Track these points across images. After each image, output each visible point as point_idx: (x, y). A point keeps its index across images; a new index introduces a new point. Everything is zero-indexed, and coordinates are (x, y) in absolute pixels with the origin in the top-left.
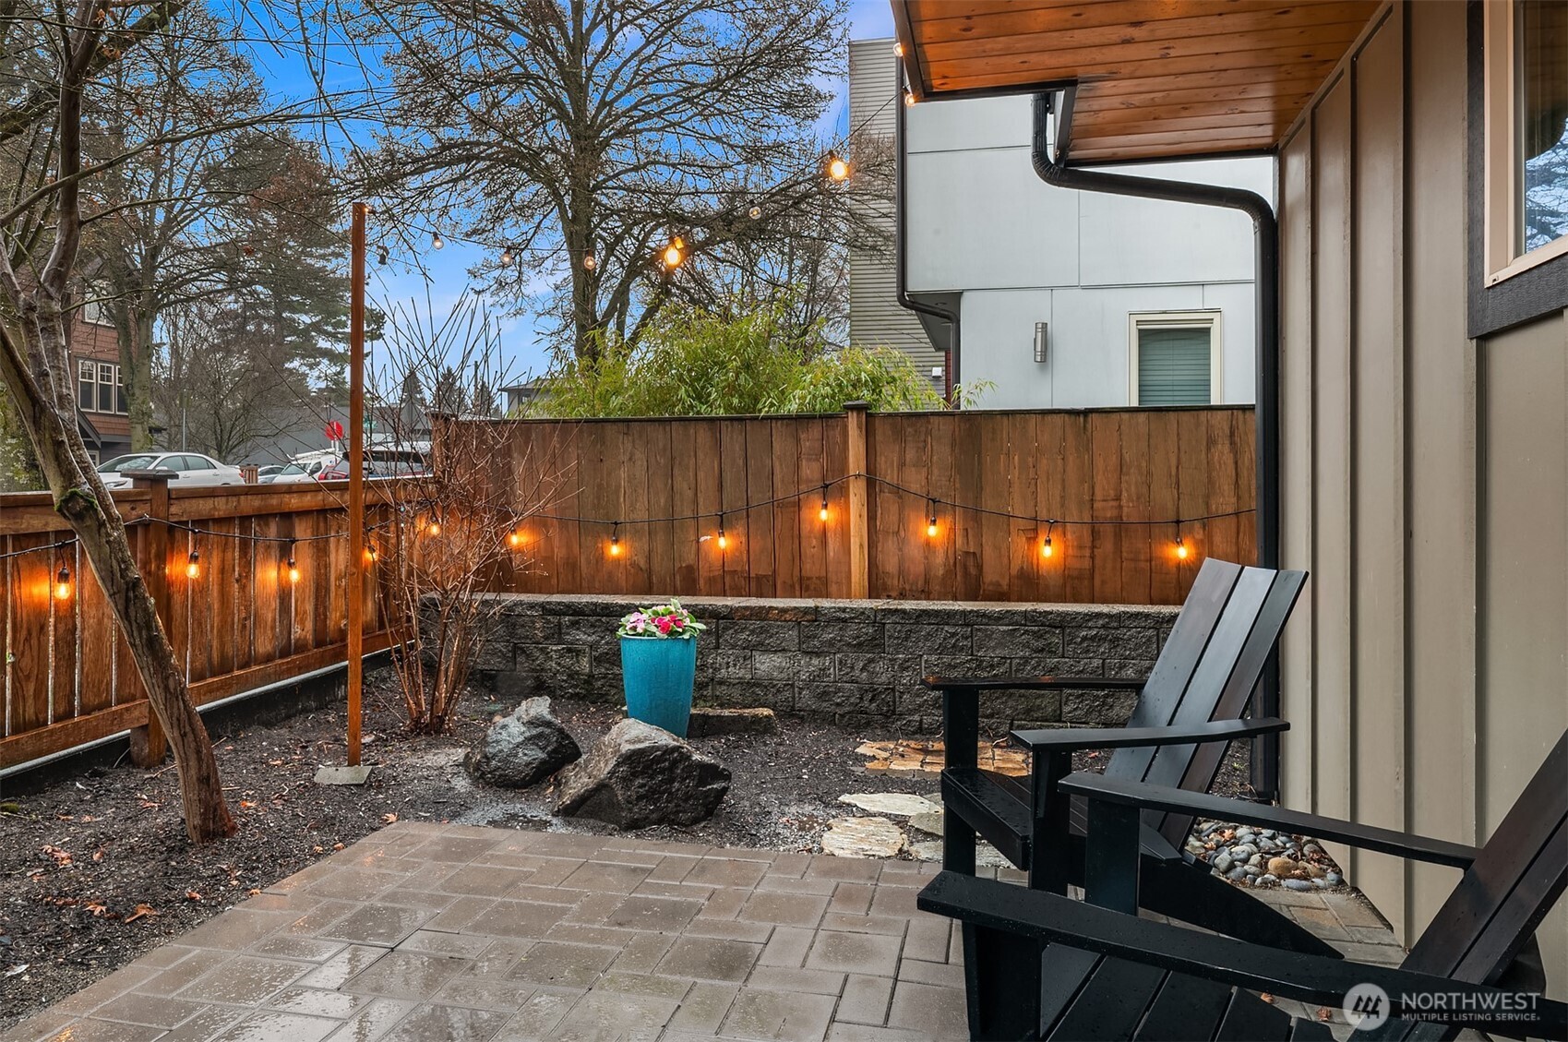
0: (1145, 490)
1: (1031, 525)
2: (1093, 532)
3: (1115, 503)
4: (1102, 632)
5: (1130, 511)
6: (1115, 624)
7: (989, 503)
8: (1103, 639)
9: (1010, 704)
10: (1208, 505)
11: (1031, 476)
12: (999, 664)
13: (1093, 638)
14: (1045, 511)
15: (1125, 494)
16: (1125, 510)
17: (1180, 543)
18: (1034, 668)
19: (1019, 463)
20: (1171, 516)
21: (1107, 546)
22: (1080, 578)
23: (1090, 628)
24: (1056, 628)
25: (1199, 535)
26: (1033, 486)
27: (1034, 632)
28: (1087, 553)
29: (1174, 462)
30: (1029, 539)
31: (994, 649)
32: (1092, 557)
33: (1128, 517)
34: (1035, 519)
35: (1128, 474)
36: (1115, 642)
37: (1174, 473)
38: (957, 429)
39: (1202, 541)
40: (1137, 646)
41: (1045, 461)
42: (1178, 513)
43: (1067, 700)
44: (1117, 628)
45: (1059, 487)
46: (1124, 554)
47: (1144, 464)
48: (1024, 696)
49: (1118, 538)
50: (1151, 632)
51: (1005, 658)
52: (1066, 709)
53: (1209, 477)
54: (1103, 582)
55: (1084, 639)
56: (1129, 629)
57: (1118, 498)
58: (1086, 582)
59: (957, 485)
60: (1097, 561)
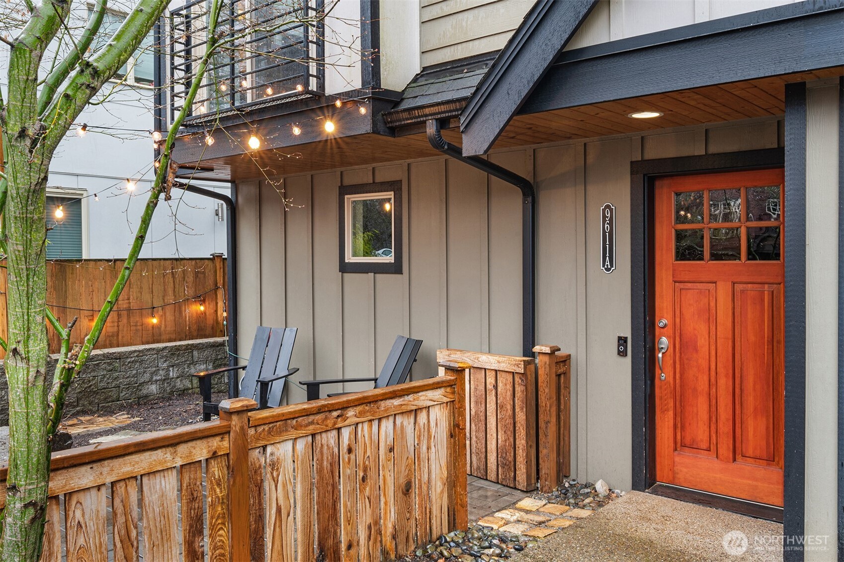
0: (139, 295)
1: (90, 313)
2: (118, 315)
3: (127, 301)
4: (136, 358)
5: (134, 305)
6: (141, 354)
7: (70, 304)
8: (137, 361)
9: (97, 397)
10: (164, 300)
11: (90, 290)
12: (93, 380)
13: (133, 362)
14: (97, 306)
15: (131, 297)
16: (132, 304)
17: (153, 317)
18: (108, 379)
19: (85, 284)
20: (150, 306)
21: (124, 320)
22: (113, 336)
23: (131, 357)
24: (117, 359)
25: (161, 312)
26: (91, 295)
27: (108, 363)
28: (116, 324)
29: (151, 283)
30: (90, 320)
31: (90, 373)
32: (118, 326)
33: (133, 307)
34: (93, 310)
35: (133, 288)
36: (141, 362)
37: (151, 287)
38: (54, 268)
39: (162, 316)
40: (151, 362)
41: (97, 283)
42: (152, 304)
43: (122, 390)
44: (142, 356)
45: (103, 295)
46: (132, 324)
47: (139, 284)
48: (103, 392)
49: (129, 316)
50: (155, 356)
51: (95, 376)
52: (122, 395)
53: (164, 288)
54: (123, 337)
55: (129, 362)
56: (147, 355)
57: (129, 299)
58: (115, 338)
59: (54, 296)
60: (120, 328)
